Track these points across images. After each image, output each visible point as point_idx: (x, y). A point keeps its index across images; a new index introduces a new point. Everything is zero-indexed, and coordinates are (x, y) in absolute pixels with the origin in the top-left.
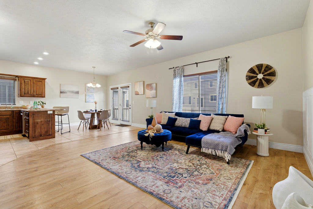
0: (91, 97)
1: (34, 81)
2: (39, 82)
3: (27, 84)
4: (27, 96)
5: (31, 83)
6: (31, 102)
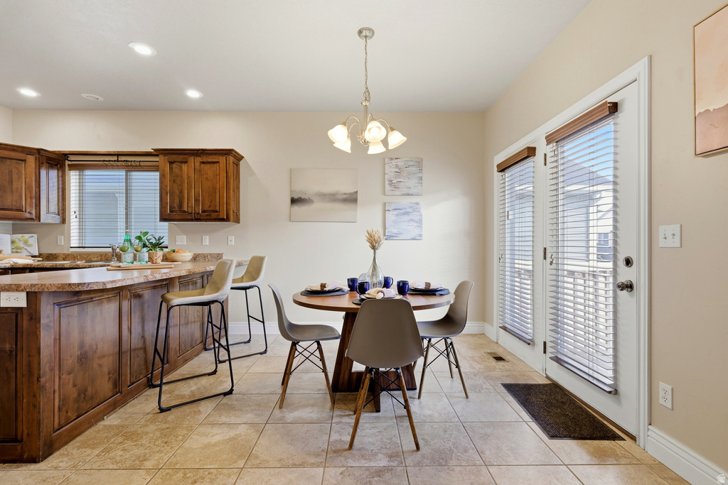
0: (407, 213)
1: (198, 164)
2: (211, 165)
3: (178, 176)
4: (177, 217)
5: (188, 173)
6: (206, 238)
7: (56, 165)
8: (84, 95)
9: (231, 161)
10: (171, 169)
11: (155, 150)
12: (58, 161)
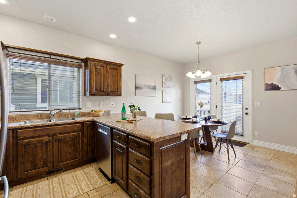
0: (168, 94)
1: (108, 69)
2: (114, 70)
3: (99, 73)
4: (99, 94)
5: (104, 72)
6: (101, 104)
8: (44, 17)
10: (96, 69)
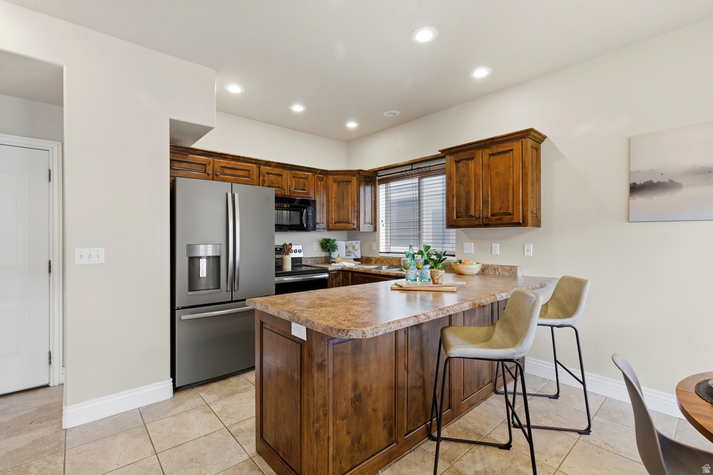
1: (486, 157)
2: (503, 155)
3: (464, 176)
4: (464, 223)
5: (475, 170)
6: (497, 247)
7: (370, 182)
8: (385, 114)
9: (529, 146)
10: (457, 168)
11: (442, 151)
12: (371, 178)
